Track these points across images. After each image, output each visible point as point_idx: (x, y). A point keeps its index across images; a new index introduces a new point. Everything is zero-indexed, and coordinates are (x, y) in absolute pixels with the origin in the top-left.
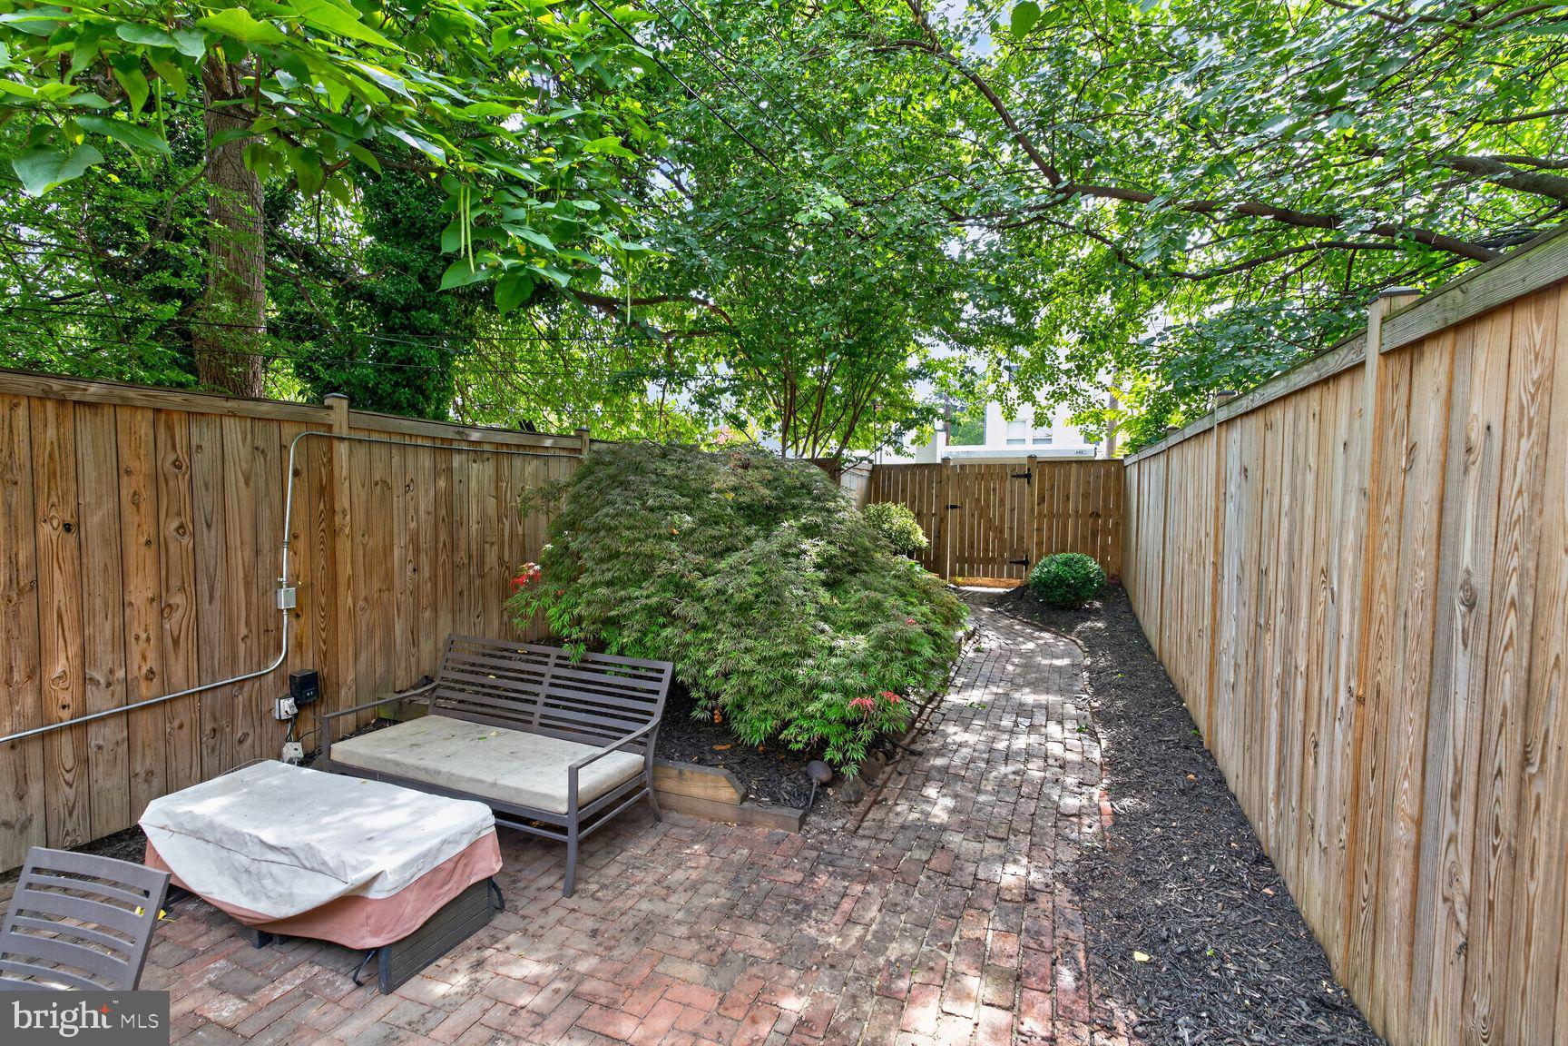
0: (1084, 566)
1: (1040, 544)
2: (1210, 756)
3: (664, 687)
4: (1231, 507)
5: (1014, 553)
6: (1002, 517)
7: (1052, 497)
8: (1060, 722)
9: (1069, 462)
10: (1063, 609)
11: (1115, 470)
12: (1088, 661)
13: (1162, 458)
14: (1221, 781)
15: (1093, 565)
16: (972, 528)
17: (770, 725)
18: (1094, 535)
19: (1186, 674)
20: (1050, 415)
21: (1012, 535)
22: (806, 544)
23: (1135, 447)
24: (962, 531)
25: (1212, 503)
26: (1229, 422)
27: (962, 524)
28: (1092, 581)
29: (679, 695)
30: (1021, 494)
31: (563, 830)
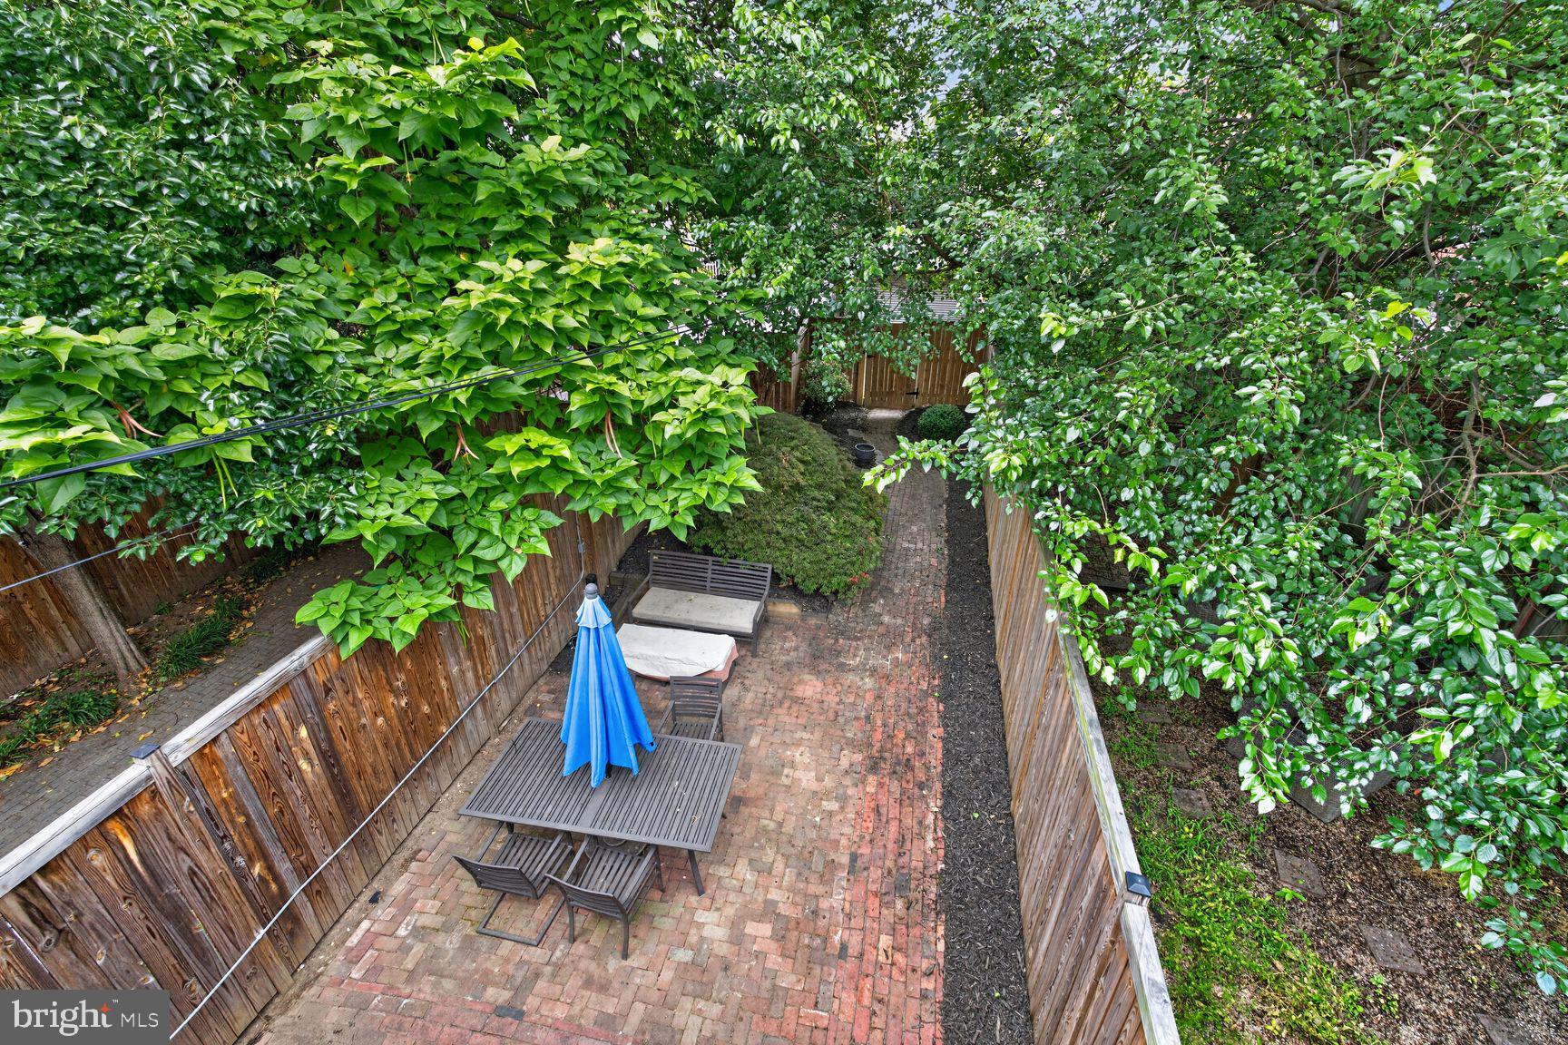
3: (769, 575)
8: (929, 546)
14: (989, 582)
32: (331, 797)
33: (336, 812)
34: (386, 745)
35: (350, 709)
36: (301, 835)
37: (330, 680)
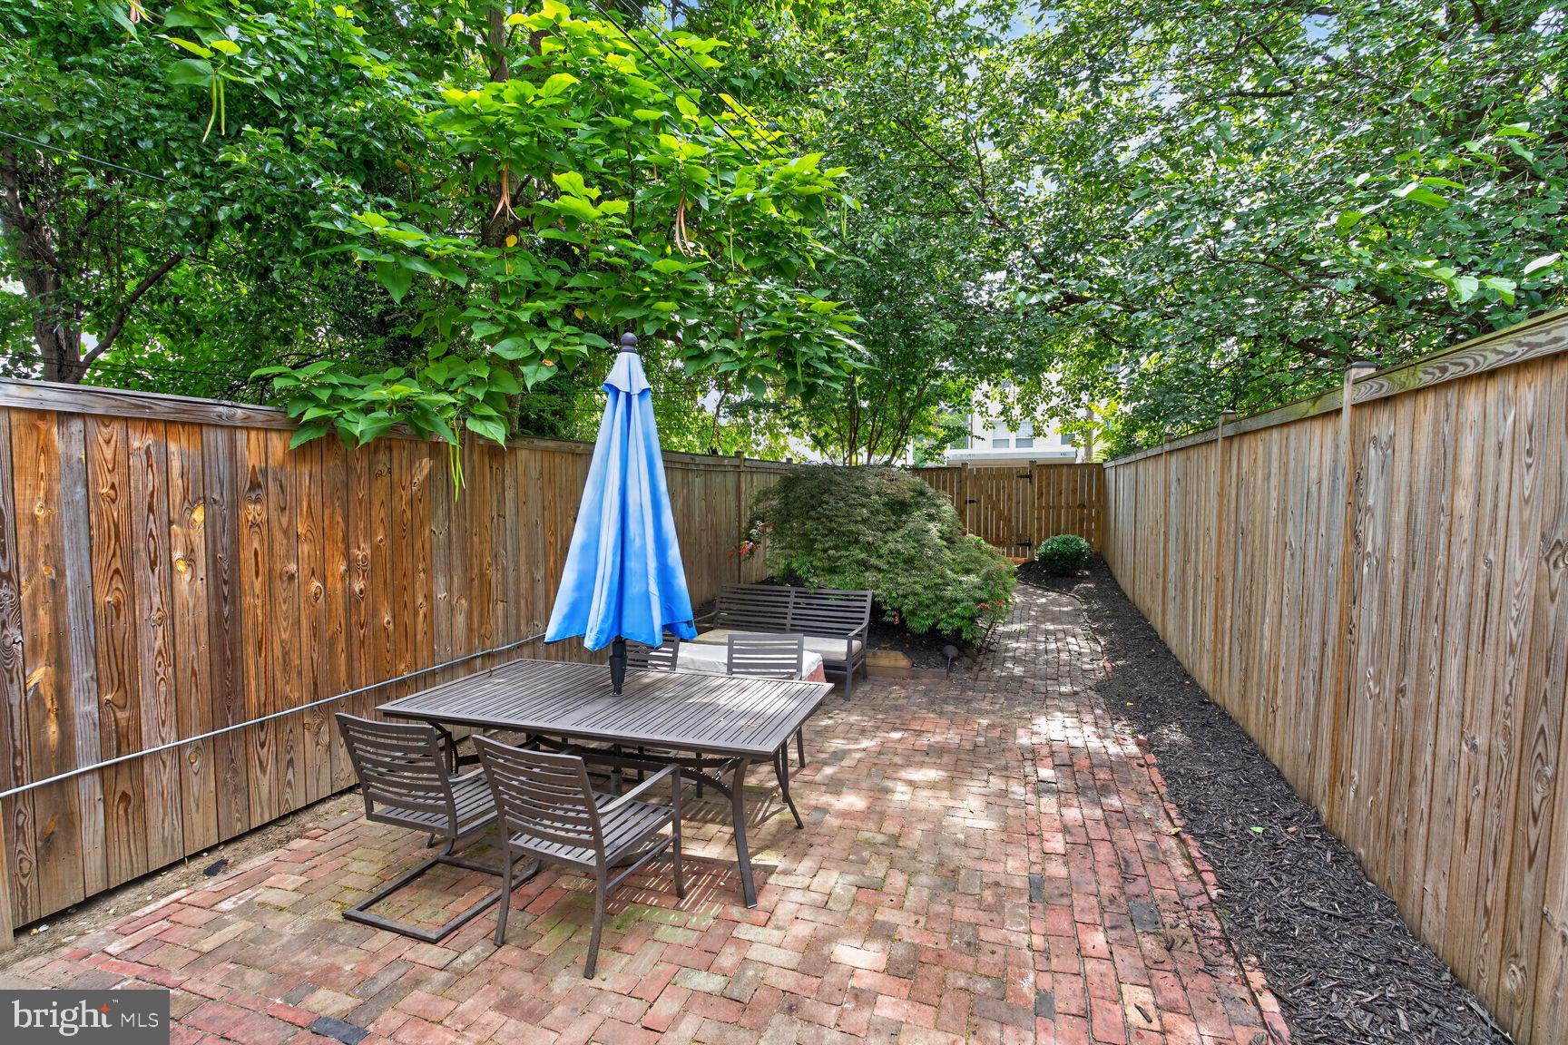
0: (1078, 544)
1: (1039, 530)
2: (1163, 643)
3: (868, 605)
4: (1172, 500)
5: (1019, 537)
6: (1010, 510)
7: (1048, 493)
8: (1074, 636)
9: (1062, 465)
10: (1063, 576)
11: (1095, 472)
12: (1085, 607)
13: (1133, 467)
14: (1169, 652)
15: (1083, 542)
16: (986, 518)
17: (930, 622)
18: (1082, 521)
19: (1149, 604)
20: (1045, 427)
21: (1018, 521)
22: (931, 526)
23: (1113, 455)
24: (979, 522)
25: (1162, 498)
26: (1171, 452)
27: (979, 515)
28: (1084, 554)
29: (877, 609)
30: (1025, 489)
31: (844, 669)
32: (204, 647)
33: (204, 677)
34: (315, 631)
35: (279, 536)
36: (134, 671)
37: (265, 472)
